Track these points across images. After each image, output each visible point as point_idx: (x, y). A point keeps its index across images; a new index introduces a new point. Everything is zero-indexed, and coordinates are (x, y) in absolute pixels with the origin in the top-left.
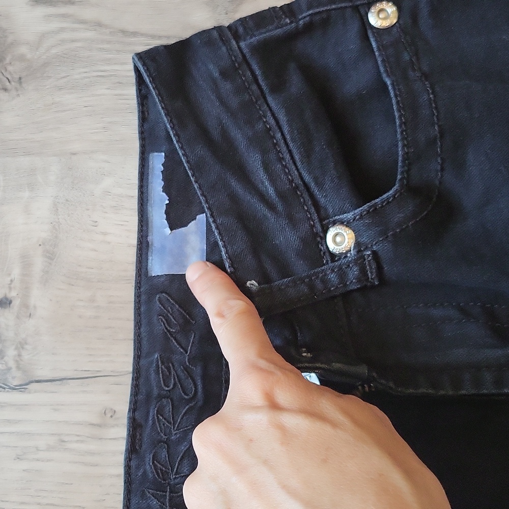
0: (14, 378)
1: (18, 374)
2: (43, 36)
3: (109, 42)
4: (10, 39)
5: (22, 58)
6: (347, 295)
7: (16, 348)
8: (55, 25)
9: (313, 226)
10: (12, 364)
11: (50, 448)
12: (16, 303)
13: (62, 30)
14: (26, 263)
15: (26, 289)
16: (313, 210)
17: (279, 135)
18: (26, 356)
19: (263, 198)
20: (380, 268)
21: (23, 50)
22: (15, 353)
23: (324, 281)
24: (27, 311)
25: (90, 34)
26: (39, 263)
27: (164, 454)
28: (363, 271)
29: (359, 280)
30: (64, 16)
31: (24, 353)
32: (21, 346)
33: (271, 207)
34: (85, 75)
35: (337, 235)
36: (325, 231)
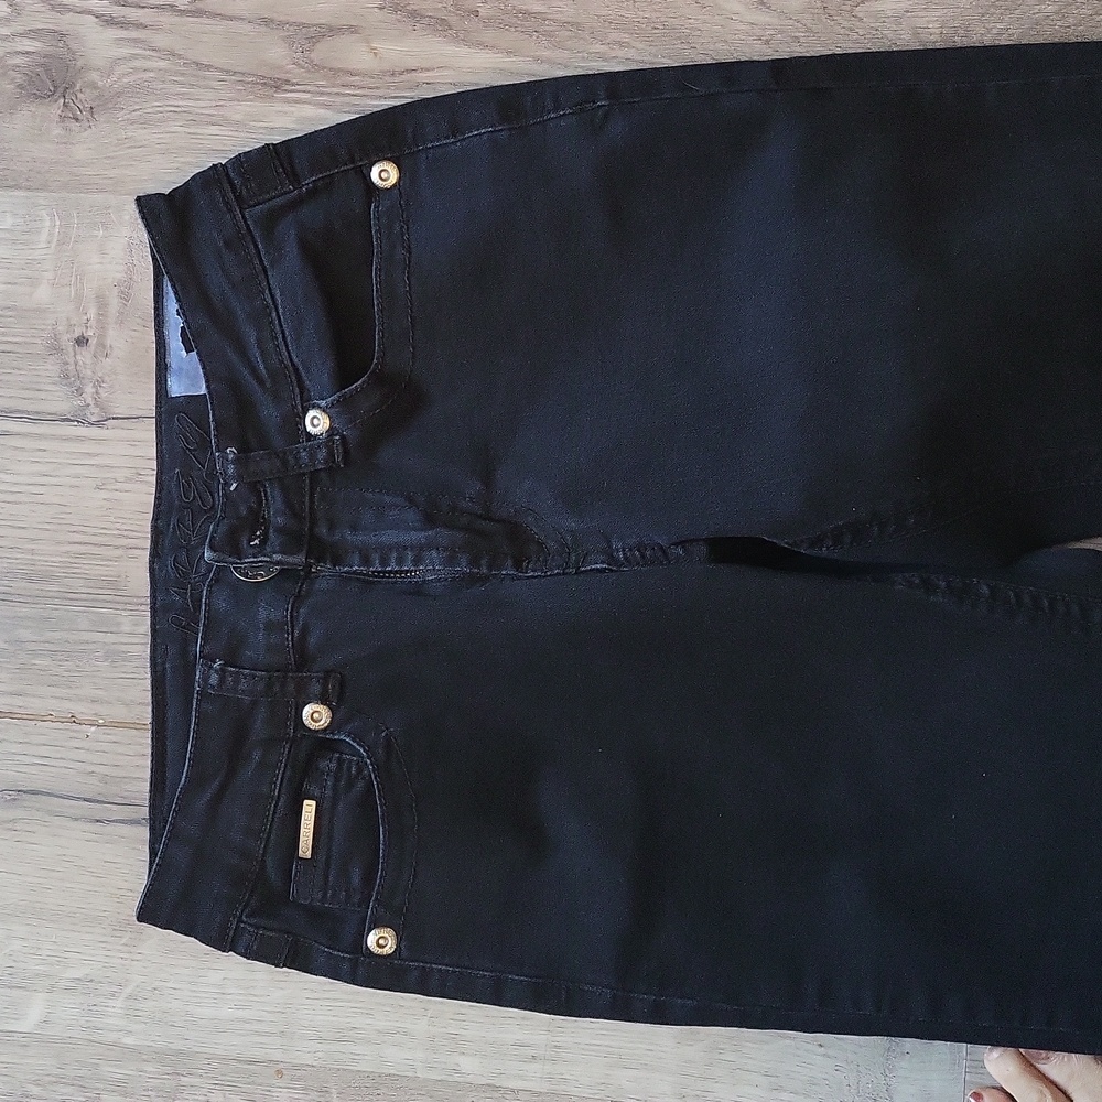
0: (92, 414)
1: (96, 410)
2: (116, 62)
3: (183, 74)
4: (80, 63)
5: (94, 86)
6: (314, 474)
7: (94, 386)
8: (126, 51)
9: (295, 407)
10: (90, 401)
11: (128, 480)
12: (93, 342)
13: (134, 57)
14: (102, 303)
15: (102, 328)
16: (297, 391)
17: (274, 315)
18: (103, 394)
19: (254, 371)
20: (346, 452)
21: (94, 76)
22: (94, 390)
23: (297, 459)
24: (103, 350)
25: (162, 64)
26: (114, 303)
27: (184, 557)
28: (331, 454)
29: (326, 462)
30: (135, 40)
31: (101, 390)
32: (98, 384)
33: (261, 382)
34: (158, 109)
35: (314, 417)
36: (305, 414)
